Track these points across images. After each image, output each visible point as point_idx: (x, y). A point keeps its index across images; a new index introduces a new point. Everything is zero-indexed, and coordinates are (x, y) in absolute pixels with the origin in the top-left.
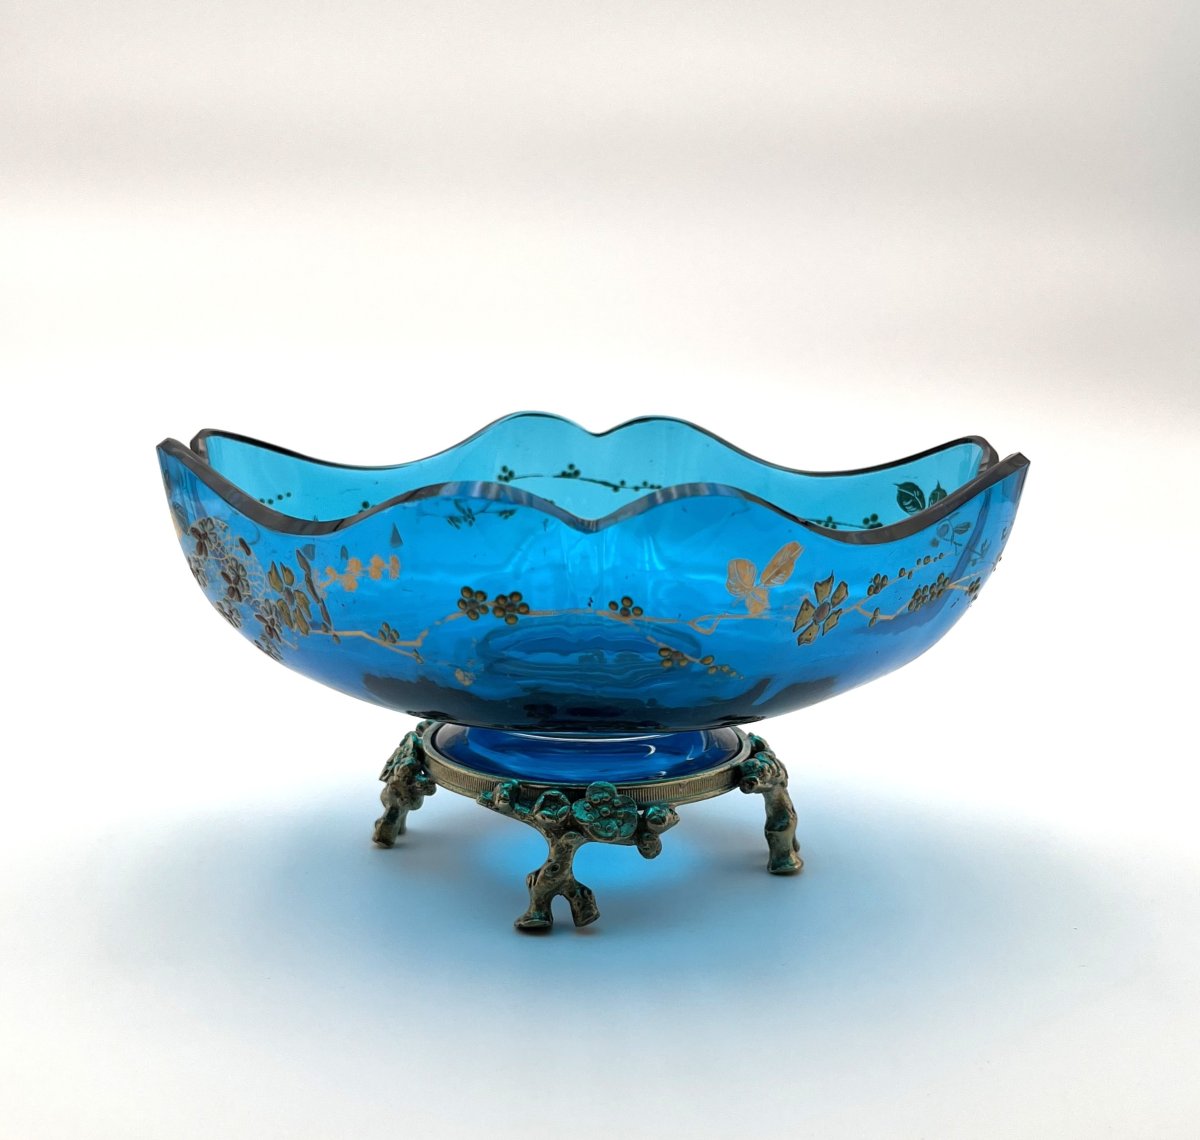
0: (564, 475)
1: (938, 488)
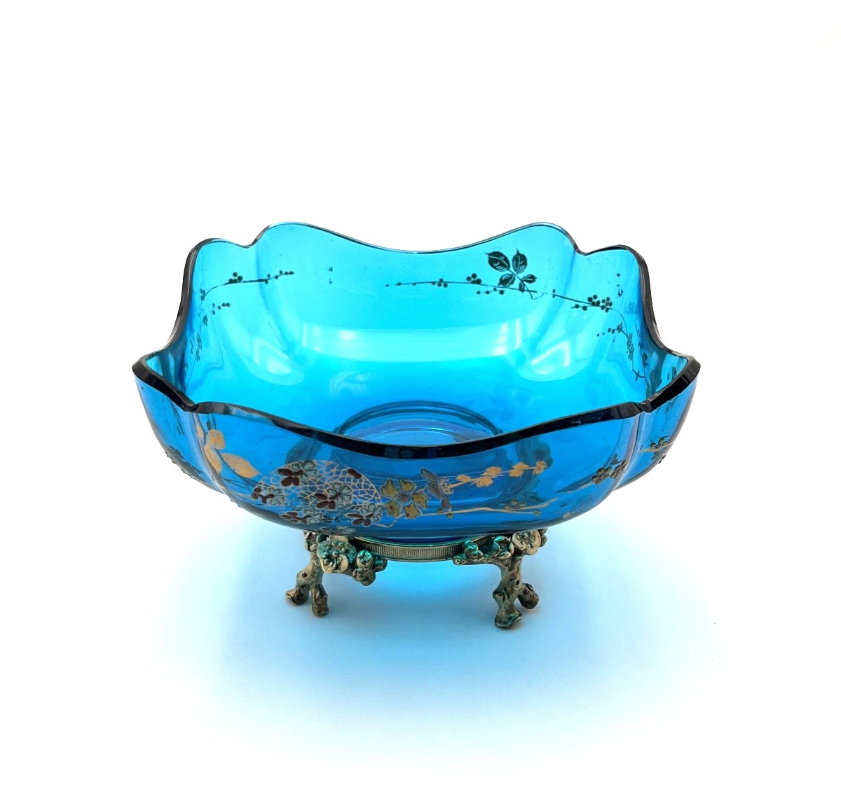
0: (231, 281)
1: (518, 253)
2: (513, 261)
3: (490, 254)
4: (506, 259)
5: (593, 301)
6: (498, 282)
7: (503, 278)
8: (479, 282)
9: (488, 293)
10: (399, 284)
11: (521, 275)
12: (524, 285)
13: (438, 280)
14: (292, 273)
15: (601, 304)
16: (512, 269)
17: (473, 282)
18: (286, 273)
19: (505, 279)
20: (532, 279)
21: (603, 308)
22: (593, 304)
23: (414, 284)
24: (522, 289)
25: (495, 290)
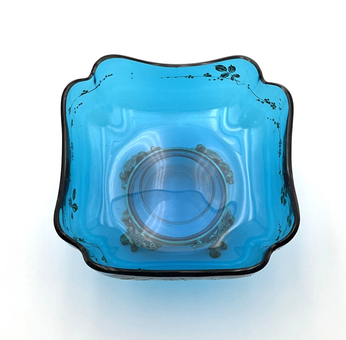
0: (82, 94)
1: (231, 66)
2: (228, 68)
3: (217, 66)
4: (225, 68)
5: (267, 101)
6: (220, 76)
7: (223, 74)
8: (210, 76)
9: (214, 80)
10: (168, 77)
11: (232, 74)
12: (234, 78)
13: (188, 76)
14: (112, 75)
15: (271, 104)
16: (228, 71)
17: (207, 76)
18: (109, 76)
19: (224, 75)
20: (238, 76)
21: (272, 106)
22: (267, 102)
23: (176, 77)
24: (232, 79)
25: (218, 78)
